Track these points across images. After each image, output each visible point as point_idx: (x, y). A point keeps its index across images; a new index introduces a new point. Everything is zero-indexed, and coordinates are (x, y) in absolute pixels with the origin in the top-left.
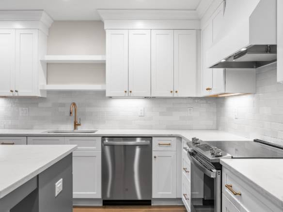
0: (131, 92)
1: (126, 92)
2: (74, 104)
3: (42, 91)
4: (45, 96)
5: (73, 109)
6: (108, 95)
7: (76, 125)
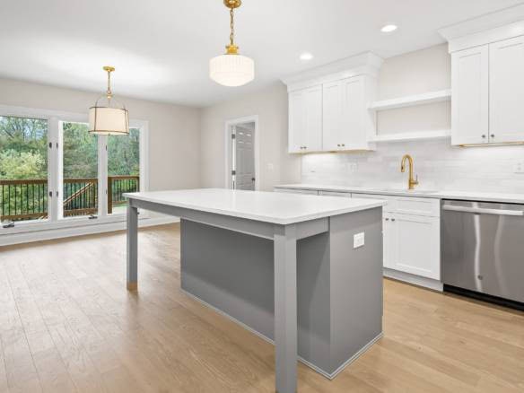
0: (493, 136)
1: (484, 136)
2: (408, 157)
3: (370, 143)
4: (374, 149)
5: (407, 163)
6: (454, 142)
7: (412, 183)
